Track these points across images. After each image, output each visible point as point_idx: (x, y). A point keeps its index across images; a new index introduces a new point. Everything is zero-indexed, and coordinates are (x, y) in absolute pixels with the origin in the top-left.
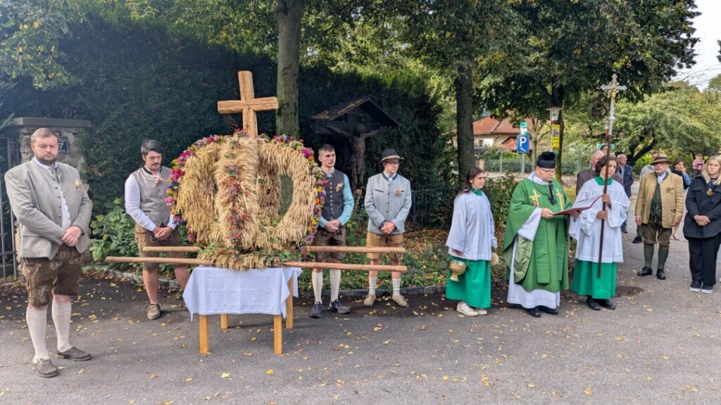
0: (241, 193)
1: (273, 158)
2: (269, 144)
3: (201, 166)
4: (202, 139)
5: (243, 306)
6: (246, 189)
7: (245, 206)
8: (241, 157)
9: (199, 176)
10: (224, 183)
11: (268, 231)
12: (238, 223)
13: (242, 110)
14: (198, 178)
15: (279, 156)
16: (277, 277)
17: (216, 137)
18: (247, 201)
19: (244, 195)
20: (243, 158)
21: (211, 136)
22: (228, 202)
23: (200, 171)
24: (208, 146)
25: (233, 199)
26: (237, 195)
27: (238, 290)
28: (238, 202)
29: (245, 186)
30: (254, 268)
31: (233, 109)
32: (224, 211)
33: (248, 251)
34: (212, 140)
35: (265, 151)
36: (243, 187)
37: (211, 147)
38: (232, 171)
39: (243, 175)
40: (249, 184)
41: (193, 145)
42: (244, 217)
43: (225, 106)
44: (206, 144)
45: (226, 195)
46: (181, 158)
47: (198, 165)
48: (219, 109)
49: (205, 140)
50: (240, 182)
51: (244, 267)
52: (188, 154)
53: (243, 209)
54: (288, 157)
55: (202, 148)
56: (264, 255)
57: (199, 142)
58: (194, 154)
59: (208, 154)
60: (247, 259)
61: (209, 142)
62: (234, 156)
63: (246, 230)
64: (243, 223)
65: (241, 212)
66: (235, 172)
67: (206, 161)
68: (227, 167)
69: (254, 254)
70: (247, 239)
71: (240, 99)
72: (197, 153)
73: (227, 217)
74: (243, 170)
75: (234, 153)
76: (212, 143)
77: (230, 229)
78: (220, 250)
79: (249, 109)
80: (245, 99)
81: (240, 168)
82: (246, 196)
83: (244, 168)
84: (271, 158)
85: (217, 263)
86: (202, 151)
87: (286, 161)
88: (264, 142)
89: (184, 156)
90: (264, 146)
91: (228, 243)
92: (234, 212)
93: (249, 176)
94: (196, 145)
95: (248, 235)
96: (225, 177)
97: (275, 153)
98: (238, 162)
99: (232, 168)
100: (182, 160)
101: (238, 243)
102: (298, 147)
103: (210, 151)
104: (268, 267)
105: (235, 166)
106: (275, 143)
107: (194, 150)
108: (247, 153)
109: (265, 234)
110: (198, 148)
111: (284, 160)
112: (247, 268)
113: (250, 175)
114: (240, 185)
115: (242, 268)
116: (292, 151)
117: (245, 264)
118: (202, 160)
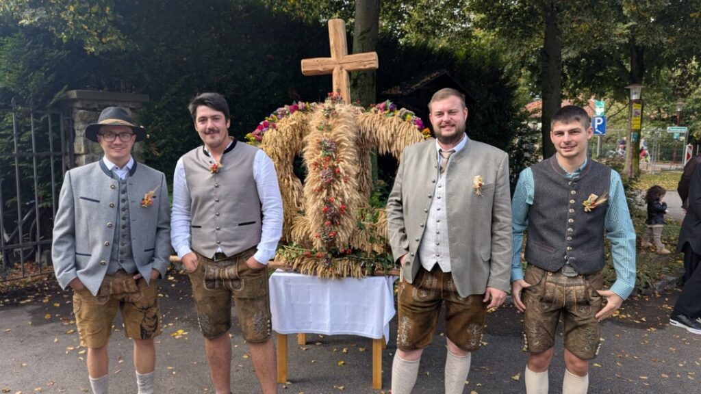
0: (338, 178)
1: (373, 132)
2: (368, 114)
3: (283, 142)
4: (283, 107)
5: (333, 325)
6: (346, 172)
7: (343, 196)
8: (338, 129)
9: (280, 154)
10: (316, 164)
11: (367, 228)
12: (332, 217)
13: (332, 70)
14: (279, 158)
15: (382, 129)
16: (378, 289)
17: (301, 105)
18: (347, 189)
19: (342, 180)
20: (341, 131)
21: (294, 103)
22: (321, 189)
23: (281, 148)
24: (291, 116)
25: (328, 186)
26: (333, 181)
27: (327, 303)
28: (334, 189)
29: (344, 168)
30: (349, 276)
31: (320, 69)
32: (315, 201)
33: (343, 255)
34: (296, 108)
35: (363, 123)
36: (342, 171)
37: (295, 117)
38: (328, 148)
39: (342, 153)
40: (350, 166)
41: (272, 115)
42: (341, 210)
43: (310, 65)
44: (288, 114)
45: (319, 180)
46: (257, 131)
47: (279, 140)
48: (303, 70)
49: (286, 108)
50: (338, 163)
51: (336, 275)
52: (266, 126)
53: (340, 199)
54: (395, 130)
55: (284, 119)
56: (362, 260)
57: (280, 110)
58: (274, 127)
59: (292, 126)
60: (342, 265)
61: (292, 111)
62: (329, 128)
63: (343, 228)
64: (339, 217)
65: (338, 204)
66: (331, 149)
67: (289, 134)
68: (321, 143)
69: (351, 259)
70: (343, 237)
71: (329, 55)
72: (278, 125)
73: (318, 209)
74: (342, 146)
75: (329, 123)
76: (296, 112)
77: (322, 225)
78: (306, 251)
79: (341, 69)
80: (337, 55)
81: (338, 144)
82: (346, 182)
83: (343, 143)
84: (370, 132)
85: (302, 269)
86: (284, 122)
87: (392, 135)
88: (360, 112)
89: (261, 129)
90: (361, 116)
91: (318, 244)
92: (328, 203)
93: (349, 155)
94: (276, 114)
95: (344, 234)
96: (319, 156)
97: (376, 126)
98: (335, 135)
99: (328, 145)
100: (259, 134)
101: (330, 244)
102: (408, 116)
103: (294, 122)
104: (368, 275)
105: (332, 142)
106: (376, 112)
107: (274, 121)
108: (346, 123)
109: (363, 232)
110: (279, 119)
111: (389, 134)
112: (340, 276)
113: (351, 154)
114: (337, 166)
115: (333, 277)
116: (400, 123)
117: (339, 272)
118: (284, 134)
